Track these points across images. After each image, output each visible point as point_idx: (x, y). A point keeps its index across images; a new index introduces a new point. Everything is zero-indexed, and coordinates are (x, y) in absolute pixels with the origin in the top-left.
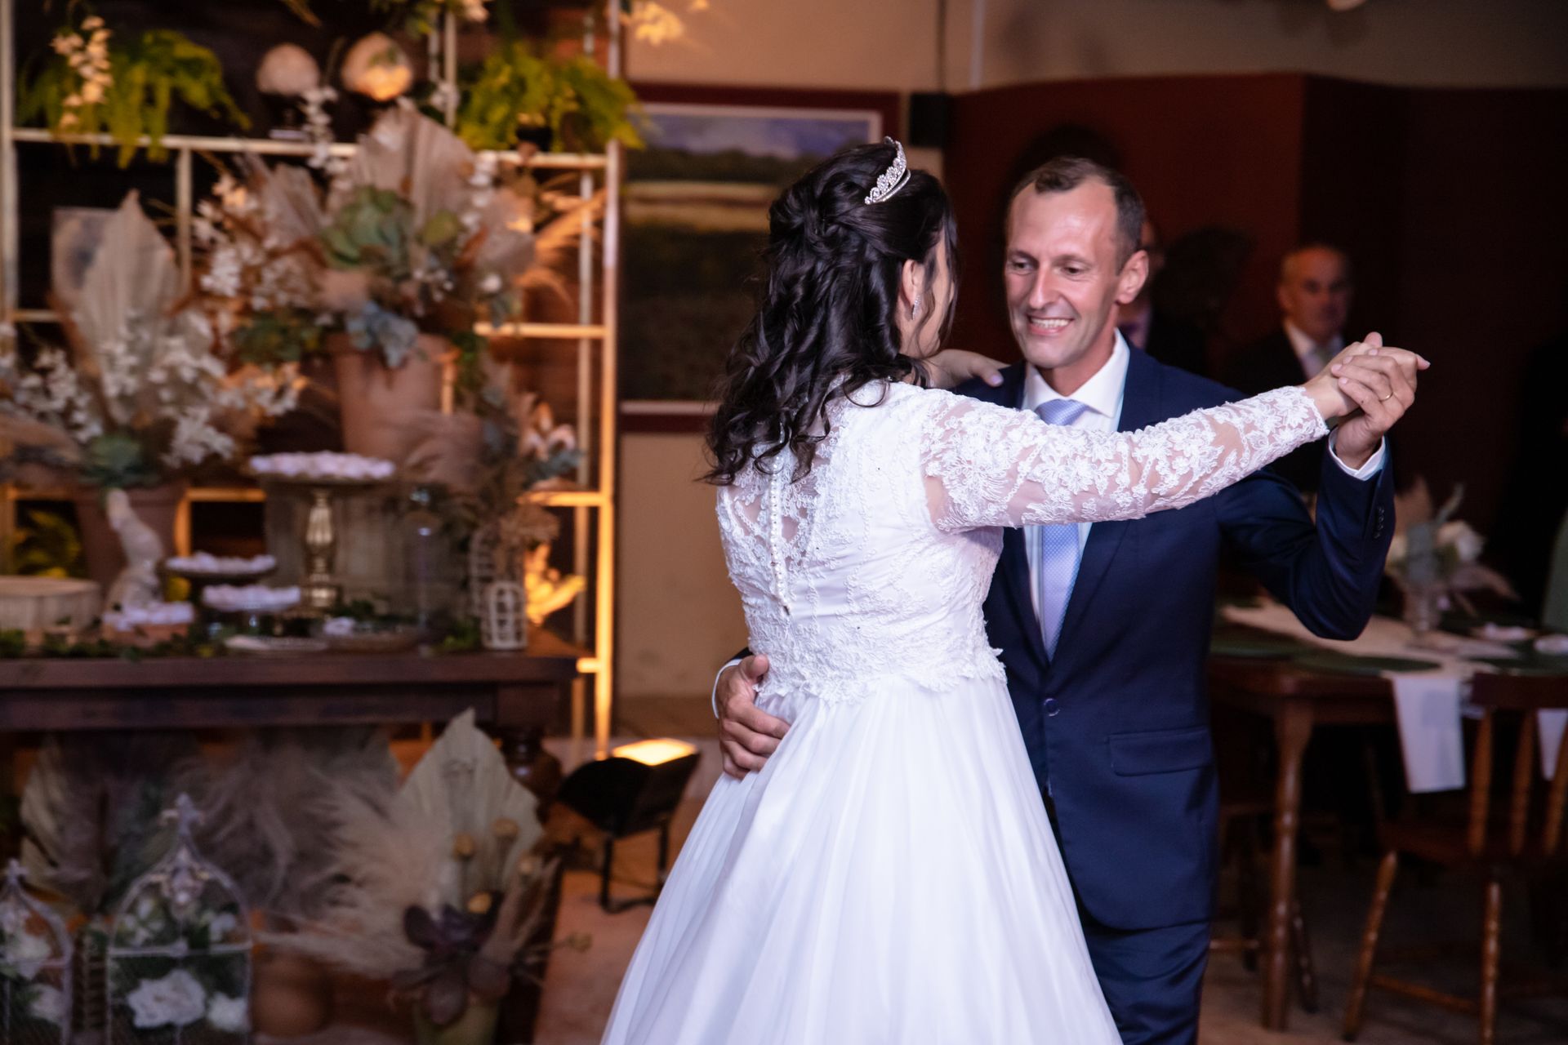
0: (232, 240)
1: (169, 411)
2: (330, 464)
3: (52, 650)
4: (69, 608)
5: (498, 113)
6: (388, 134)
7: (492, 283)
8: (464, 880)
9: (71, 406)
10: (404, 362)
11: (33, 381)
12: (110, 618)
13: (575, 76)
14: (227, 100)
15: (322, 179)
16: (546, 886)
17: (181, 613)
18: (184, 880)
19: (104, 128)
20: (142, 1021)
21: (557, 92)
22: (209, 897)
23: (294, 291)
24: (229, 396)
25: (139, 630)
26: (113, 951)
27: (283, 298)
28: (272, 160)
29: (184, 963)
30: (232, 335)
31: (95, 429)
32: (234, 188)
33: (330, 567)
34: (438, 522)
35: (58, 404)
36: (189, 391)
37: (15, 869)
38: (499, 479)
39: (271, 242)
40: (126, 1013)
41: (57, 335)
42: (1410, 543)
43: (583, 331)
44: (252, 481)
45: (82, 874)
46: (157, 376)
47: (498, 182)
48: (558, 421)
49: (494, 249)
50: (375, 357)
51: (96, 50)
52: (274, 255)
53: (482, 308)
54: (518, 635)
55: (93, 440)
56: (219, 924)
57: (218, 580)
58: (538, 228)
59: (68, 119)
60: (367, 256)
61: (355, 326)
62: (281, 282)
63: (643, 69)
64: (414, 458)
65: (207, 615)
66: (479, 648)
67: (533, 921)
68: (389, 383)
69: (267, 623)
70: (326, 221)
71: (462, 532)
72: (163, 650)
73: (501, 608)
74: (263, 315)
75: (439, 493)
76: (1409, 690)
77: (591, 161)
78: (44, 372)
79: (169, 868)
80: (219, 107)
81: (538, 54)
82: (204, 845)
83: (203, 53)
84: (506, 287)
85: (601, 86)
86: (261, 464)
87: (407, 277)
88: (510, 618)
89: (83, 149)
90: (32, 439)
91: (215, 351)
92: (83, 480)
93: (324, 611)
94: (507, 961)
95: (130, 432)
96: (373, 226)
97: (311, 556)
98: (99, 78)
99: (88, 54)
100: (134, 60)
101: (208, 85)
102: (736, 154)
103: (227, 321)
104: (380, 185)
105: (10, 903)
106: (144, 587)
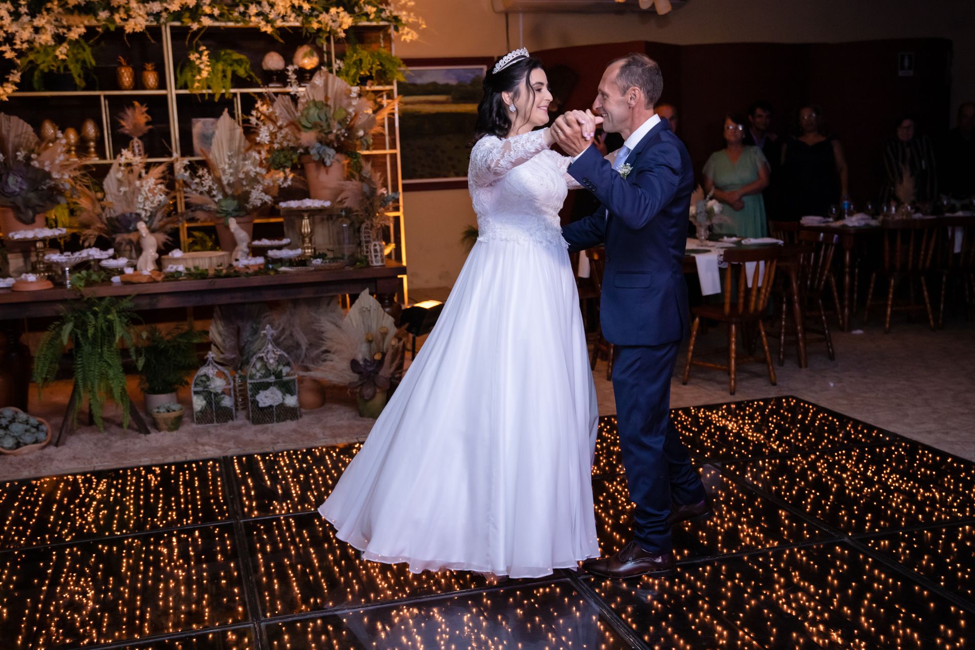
0: (264, 124)
1: (247, 188)
2: (308, 203)
3: (218, 275)
4: (221, 261)
5: (353, 71)
6: (318, 80)
7: (361, 133)
8: (370, 351)
9: (211, 189)
10: (332, 164)
11: (197, 180)
12: (235, 263)
13: (379, 56)
14: (252, 73)
15: (295, 99)
16: (401, 349)
18: (271, 355)
19: (209, 88)
20: (261, 405)
21: (373, 63)
22: (280, 360)
23: (289, 141)
24: (268, 181)
25: (247, 267)
26: (249, 381)
27: (285, 144)
28: (276, 94)
29: (274, 384)
30: (267, 159)
31: (220, 197)
32: (262, 105)
33: (310, 241)
34: (349, 222)
35: (206, 188)
36: (254, 180)
37: (211, 355)
38: (371, 204)
39: (279, 124)
40: (255, 403)
41: (204, 164)
42: (697, 208)
43: (388, 151)
44: (280, 213)
45: (233, 356)
46: (241, 176)
47: (360, 96)
49: (361, 121)
50: (321, 163)
51: (205, 58)
52: (280, 128)
53: (358, 143)
54: (382, 261)
55: (220, 200)
56: (286, 370)
57: (272, 248)
58: (375, 112)
59: (197, 84)
60: (315, 126)
61: (313, 152)
62: (284, 137)
64: (339, 199)
65: (270, 261)
66: (368, 265)
67: (396, 362)
68: (327, 172)
69: (290, 262)
70: (298, 114)
71: (357, 226)
72: (256, 273)
73: (376, 251)
75: (349, 211)
76: (701, 260)
77: (388, 88)
78: (200, 177)
79: (266, 351)
80: (250, 76)
81: (364, 49)
82: (276, 342)
83: (243, 57)
84: (366, 134)
85: (391, 60)
86: (283, 205)
87: (331, 132)
88: (379, 254)
89: (203, 95)
90: (199, 202)
91: (261, 164)
92: (218, 215)
93: (311, 257)
94: (388, 376)
95: (233, 197)
96: (316, 115)
97: (304, 237)
98: (207, 68)
99: (202, 60)
100: (217, 61)
101: (245, 68)
102: (434, 84)
103: (264, 154)
104: (317, 100)
105: (211, 366)
106: (245, 252)
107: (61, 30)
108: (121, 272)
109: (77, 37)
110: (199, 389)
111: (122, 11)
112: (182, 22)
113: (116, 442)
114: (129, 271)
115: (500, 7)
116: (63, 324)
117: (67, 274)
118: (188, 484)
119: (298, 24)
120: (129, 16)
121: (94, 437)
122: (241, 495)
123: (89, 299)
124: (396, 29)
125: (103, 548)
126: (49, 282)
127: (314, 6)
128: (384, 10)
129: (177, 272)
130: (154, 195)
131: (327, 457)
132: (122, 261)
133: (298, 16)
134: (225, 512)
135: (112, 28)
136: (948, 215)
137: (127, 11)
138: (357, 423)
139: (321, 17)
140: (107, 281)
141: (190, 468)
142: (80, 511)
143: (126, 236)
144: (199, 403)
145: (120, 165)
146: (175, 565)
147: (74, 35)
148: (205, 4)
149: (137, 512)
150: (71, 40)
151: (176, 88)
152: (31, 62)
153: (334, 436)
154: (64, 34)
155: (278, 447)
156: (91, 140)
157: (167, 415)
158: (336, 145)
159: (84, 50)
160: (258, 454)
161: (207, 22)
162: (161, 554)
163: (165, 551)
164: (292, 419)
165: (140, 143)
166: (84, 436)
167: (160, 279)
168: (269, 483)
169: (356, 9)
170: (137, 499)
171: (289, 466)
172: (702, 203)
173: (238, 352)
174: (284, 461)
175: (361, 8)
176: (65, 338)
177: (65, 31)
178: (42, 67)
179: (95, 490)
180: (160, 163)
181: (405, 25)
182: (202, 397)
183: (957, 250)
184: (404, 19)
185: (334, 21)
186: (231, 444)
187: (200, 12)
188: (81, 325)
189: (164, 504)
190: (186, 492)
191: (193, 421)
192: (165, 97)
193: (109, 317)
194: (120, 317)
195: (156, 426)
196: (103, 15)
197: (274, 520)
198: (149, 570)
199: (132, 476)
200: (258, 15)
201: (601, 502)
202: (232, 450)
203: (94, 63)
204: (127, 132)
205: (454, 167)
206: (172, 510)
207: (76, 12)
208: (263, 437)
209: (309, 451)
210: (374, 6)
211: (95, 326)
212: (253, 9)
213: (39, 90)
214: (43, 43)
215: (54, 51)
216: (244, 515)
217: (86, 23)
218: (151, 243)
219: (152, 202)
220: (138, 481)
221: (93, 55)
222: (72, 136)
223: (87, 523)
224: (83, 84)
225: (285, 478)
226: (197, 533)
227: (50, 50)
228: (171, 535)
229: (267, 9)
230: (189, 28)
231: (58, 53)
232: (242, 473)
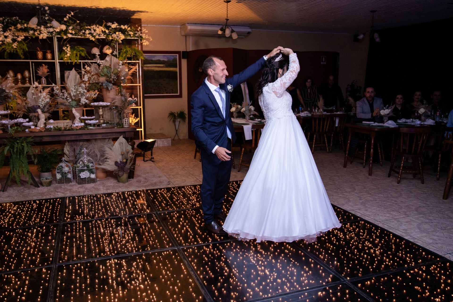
0: (87, 74)
1: (80, 97)
2: (101, 103)
3: (65, 129)
4: (68, 124)
5: (124, 55)
6: (108, 58)
7: (123, 78)
8: (123, 158)
9: (67, 97)
10: (111, 89)
12: (73, 125)
13: (135, 50)
15: (99, 65)
16: (134, 158)
17: (83, 124)
18: (86, 159)
19: (71, 60)
20: (82, 177)
21: (132, 52)
22: (89, 161)
23: (96, 80)
24: (88, 95)
25: (77, 127)
26: (77, 169)
27: (94, 81)
28: (92, 63)
29: (87, 170)
30: (88, 86)
31: (70, 100)
32: (87, 67)
33: (103, 117)
34: (117, 111)
35: (65, 97)
36: (82, 95)
37: (63, 159)
38: (125, 105)
39: (92, 74)
40: (80, 176)
41: (65, 88)
42: (246, 108)
43: (138, 84)
44: (92, 106)
45: (73, 159)
46: (78, 93)
47: (123, 64)
48: (135, 97)
49: (123, 74)
50: (107, 89)
51: (69, 49)
52: (93, 75)
53: (122, 82)
54: (128, 125)
55: (70, 102)
56: (91, 165)
57: (87, 120)
58: (129, 70)
59: (65, 58)
60: (105, 75)
61: (104, 85)
62: (94, 79)
63: (144, 49)
64: (113, 102)
65: (86, 124)
66: (123, 127)
67: (132, 163)
69: (94, 125)
70: (100, 71)
71: (120, 112)
72: (80, 129)
73: (125, 122)
74: (93, 84)
75: (117, 107)
76: (245, 127)
77: (137, 61)
78: (63, 93)
79: (84, 158)
80: (86, 56)
81: (130, 47)
82: (88, 155)
83: (83, 49)
84: (125, 79)
85: (138, 51)
86: (92, 104)
87: (111, 78)
88: (127, 123)
89: (68, 62)
90: (62, 102)
91: (86, 89)
92: (69, 107)
93: (102, 123)
94: (129, 168)
95: (75, 100)
96: (106, 71)
97: (100, 116)
98: (69, 53)
99: (68, 50)
100: (74, 50)
101: (84, 53)
102: (159, 60)
103: (87, 85)
104: (107, 65)
105: (63, 163)
106: (78, 121)
107: (15, 37)
108: (29, 127)
109: (21, 40)
110: (59, 171)
111: (38, 31)
112: (61, 36)
113: (26, 190)
114: (33, 127)
115: (183, 34)
116: (6, 146)
117: (9, 128)
118: (47, 208)
119: (104, 38)
120: (41, 33)
121: (19, 188)
122: (65, 212)
123: (15, 138)
124: (141, 40)
125: (7, 233)
126: (1, 131)
127: (110, 31)
128: (136, 33)
129: (50, 128)
130: (46, 99)
131: (102, 198)
132: (31, 123)
133: (105, 34)
134: (57, 219)
135: (34, 37)
136: (335, 113)
137: (40, 31)
138: (117, 185)
139: (113, 35)
140: (24, 131)
141: (50, 202)
142: (4, 218)
143: (34, 114)
144: (59, 176)
145: (33, 88)
146: (32, 240)
147: (19, 39)
148: (70, 29)
149: (25, 219)
150: (18, 41)
151: (59, 60)
152: (3, 48)
153: (107, 190)
154: (16, 39)
155: (85, 194)
156: (27, 78)
157: (46, 181)
158: (113, 82)
159: (24, 45)
160: (76, 196)
161: (70, 36)
162: (28, 236)
163: (30, 235)
164: (93, 183)
165: (45, 79)
166: (15, 188)
167: (43, 130)
168: (77, 208)
169: (126, 33)
170: (27, 213)
171: (86, 201)
172: (247, 107)
173: (74, 158)
174: (86, 199)
175: (128, 32)
176: (5, 152)
177: (16, 38)
178: (7, 50)
179: (12, 209)
180: (49, 87)
181: (144, 39)
182: (60, 174)
183: (337, 125)
184: (144, 37)
185: (118, 37)
186: (68, 192)
187: (68, 32)
188: (12, 147)
189: (36, 216)
190: (46, 210)
191: (56, 183)
192: (54, 63)
193: (23, 144)
194: (27, 145)
195: (42, 184)
196: (31, 32)
197: (74, 223)
198: (22, 243)
199: (27, 204)
200: (89, 34)
201: (197, 217)
202: (68, 194)
203: (27, 50)
204: (40, 75)
205: (166, 90)
206: (38, 218)
207: (21, 31)
208: (81, 190)
209: (96, 196)
210: (133, 32)
211: (17, 148)
212: (87, 32)
213: (7, 59)
214: (8, 42)
215: (12, 45)
216: (64, 221)
217: (25, 35)
218: (43, 117)
219: (45, 102)
220: (29, 206)
221: (27, 46)
222: (19, 76)
223: (5, 223)
224: (23, 57)
225: (84, 206)
226: (44, 228)
227: (10, 44)
228: (34, 228)
229: (93, 32)
230: (63, 38)
231: (13, 46)
232: (69, 204)
